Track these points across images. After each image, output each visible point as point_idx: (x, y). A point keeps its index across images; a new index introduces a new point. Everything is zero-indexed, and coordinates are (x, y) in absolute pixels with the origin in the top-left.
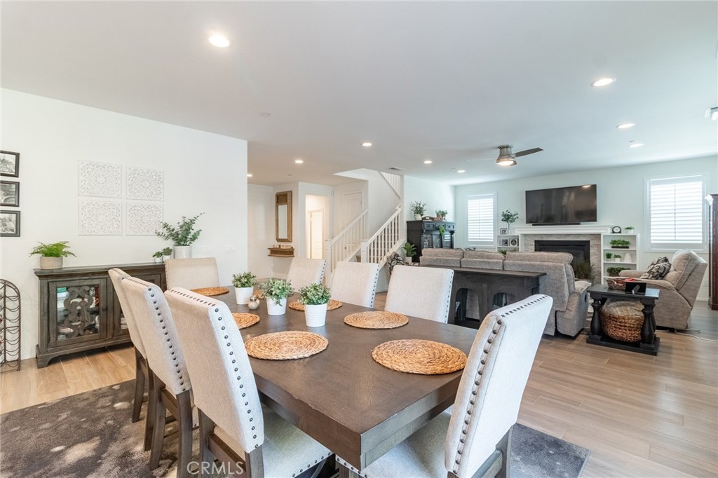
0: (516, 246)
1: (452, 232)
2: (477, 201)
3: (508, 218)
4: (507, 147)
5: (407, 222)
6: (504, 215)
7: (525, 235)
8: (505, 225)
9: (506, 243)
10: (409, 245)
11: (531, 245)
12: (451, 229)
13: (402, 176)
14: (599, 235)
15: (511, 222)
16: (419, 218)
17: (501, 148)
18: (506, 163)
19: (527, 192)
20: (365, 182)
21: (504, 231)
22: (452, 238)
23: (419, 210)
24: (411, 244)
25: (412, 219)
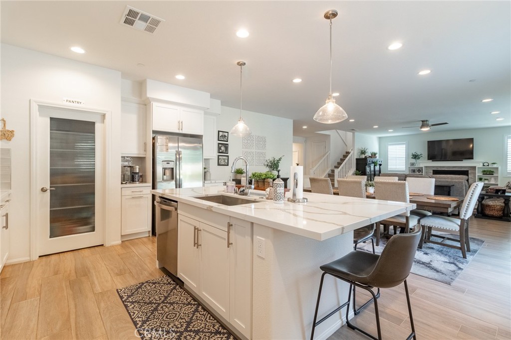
0: (421, 173)
1: (380, 165)
2: (394, 146)
3: (415, 157)
4: (427, 121)
5: (357, 159)
6: (413, 155)
7: (426, 167)
8: (413, 161)
9: (414, 171)
10: (358, 171)
11: (430, 173)
12: (380, 163)
13: (354, 133)
14: (475, 167)
15: (417, 159)
16: (363, 156)
17: (423, 121)
18: (425, 129)
19: (428, 142)
20: (329, 135)
21: (413, 164)
22: (380, 168)
23: (363, 152)
24: (359, 171)
25: (359, 158)
